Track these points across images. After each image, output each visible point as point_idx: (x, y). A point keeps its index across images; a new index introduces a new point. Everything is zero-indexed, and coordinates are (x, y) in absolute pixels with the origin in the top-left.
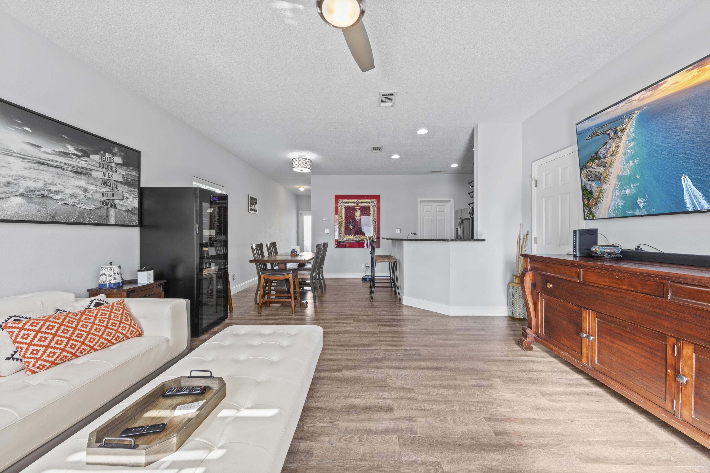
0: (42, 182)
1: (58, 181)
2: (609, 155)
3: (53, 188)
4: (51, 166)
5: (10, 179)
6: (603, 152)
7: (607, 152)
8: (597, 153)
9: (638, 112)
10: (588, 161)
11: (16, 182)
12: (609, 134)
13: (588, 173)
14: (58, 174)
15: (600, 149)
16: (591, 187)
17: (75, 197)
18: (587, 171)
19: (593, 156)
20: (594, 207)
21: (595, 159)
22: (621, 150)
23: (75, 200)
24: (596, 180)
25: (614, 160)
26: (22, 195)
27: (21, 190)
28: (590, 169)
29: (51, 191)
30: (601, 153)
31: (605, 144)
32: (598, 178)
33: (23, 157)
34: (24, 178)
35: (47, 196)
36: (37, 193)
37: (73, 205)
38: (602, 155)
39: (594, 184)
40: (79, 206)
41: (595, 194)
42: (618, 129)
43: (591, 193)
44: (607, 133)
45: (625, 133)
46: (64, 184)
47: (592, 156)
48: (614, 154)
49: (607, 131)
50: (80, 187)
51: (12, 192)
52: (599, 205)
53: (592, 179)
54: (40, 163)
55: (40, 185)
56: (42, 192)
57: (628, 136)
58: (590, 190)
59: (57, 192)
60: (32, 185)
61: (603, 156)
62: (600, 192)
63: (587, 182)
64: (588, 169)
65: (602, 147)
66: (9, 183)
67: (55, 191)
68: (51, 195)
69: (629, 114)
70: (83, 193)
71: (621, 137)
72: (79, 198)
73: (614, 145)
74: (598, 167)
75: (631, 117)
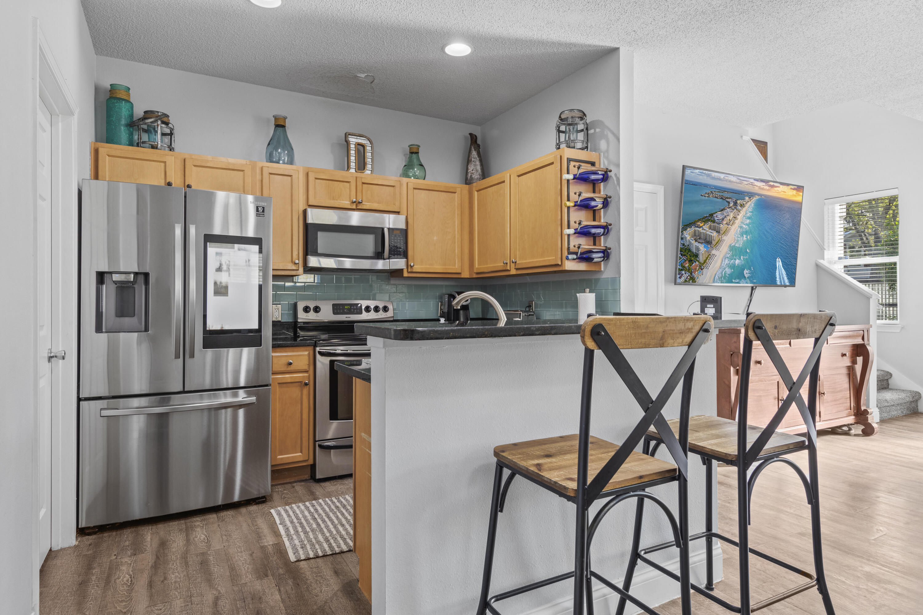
2: (725, 222)
6: (719, 217)
7: (724, 219)
8: (711, 215)
9: (757, 198)
10: (699, 220)
12: (729, 203)
13: (697, 232)
15: (716, 212)
16: (698, 249)
18: (695, 231)
19: (707, 217)
20: (697, 272)
21: (709, 220)
22: (737, 222)
24: (705, 243)
25: (730, 229)
28: (700, 229)
30: (716, 217)
31: (722, 210)
32: (708, 242)
38: (717, 220)
39: (702, 248)
41: (701, 258)
42: (738, 202)
43: (697, 256)
44: (727, 200)
45: (744, 209)
47: (705, 216)
48: (731, 223)
49: (727, 198)
52: (705, 270)
53: (700, 241)
57: (746, 213)
58: (696, 253)
61: (719, 221)
62: (708, 257)
63: (693, 242)
64: (697, 229)
65: (719, 211)
69: (751, 195)
71: (740, 211)
73: (732, 215)
74: (710, 231)
75: (751, 198)
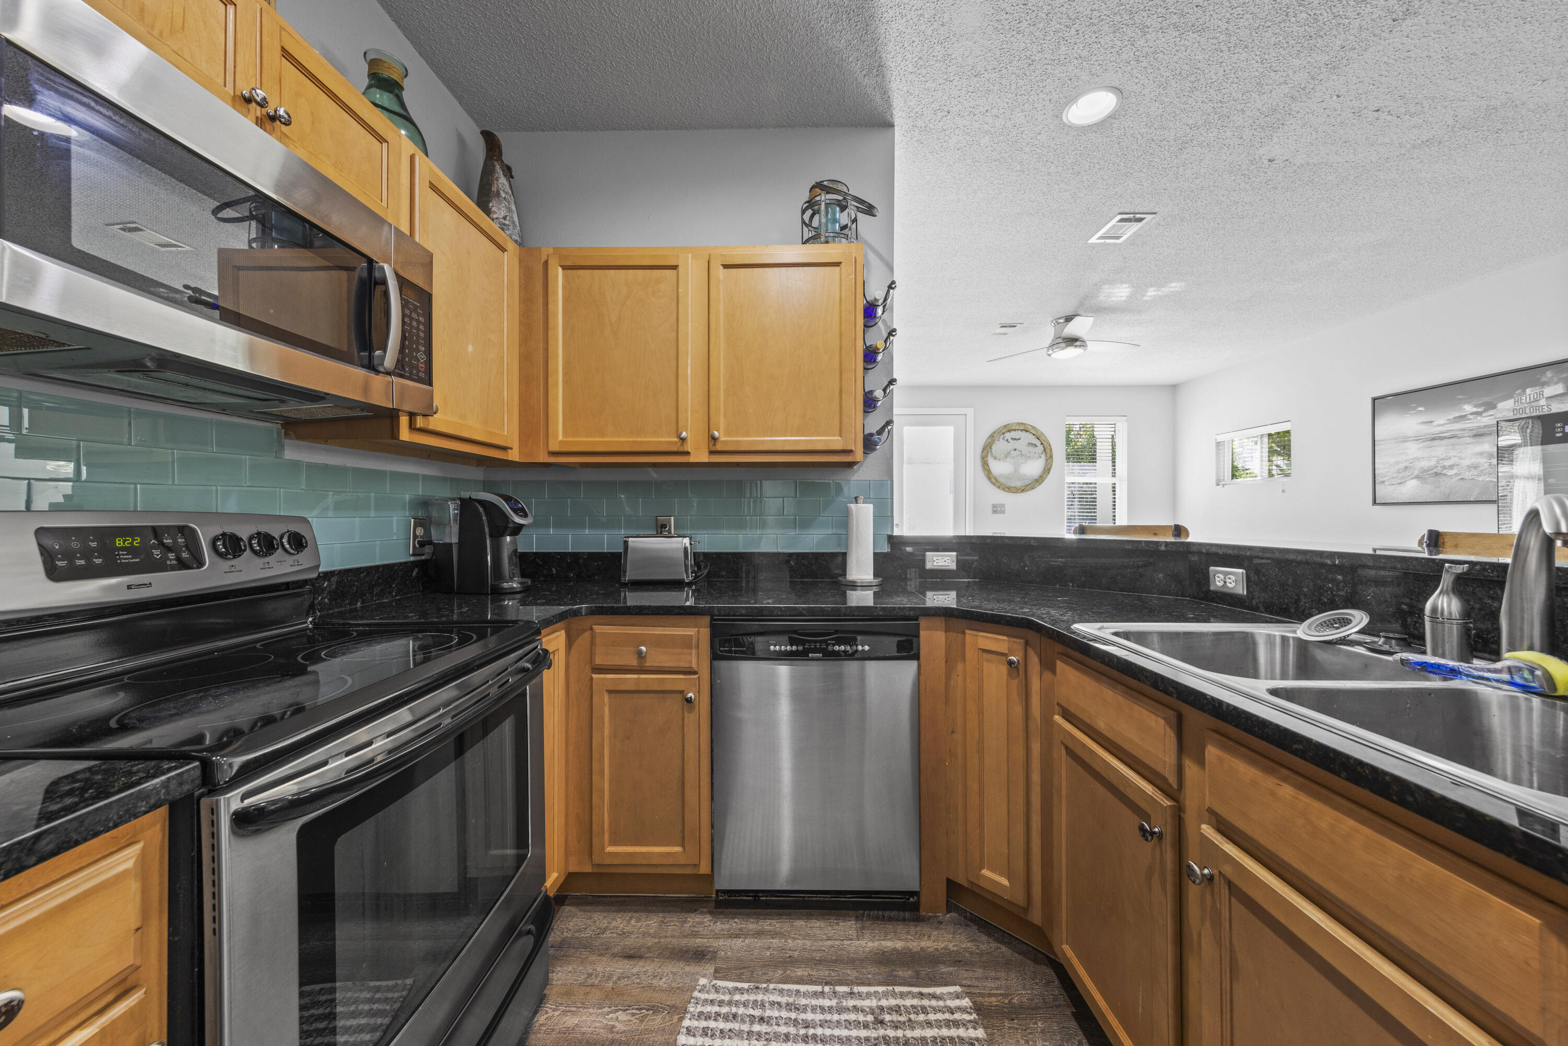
0: (1435, 459)
1: (1453, 453)
3: (1447, 463)
4: (1445, 438)
5: (1407, 464)
11: (1412, 465)
14: (1453, 445)
17: (1475, 468)
23: (1475, 472)
26: (1417, 477)
27: (1416, 472)
29: (1444, 467)
33: (1417, 439)
34: (1418, 459)
35: (1441, 474)
36: (1430, 472)
37: (1472, 479)
40: (1480, 479)
46: (1460, 455)
50: (1481, 454)
51: (1409, 476)
54: (1433, 439)
55: (1433, 463)
56: (1436, 470)
59: (1451, 467)
60: (1425, 464)
66: (1406, 468)
67: (1450, 466)
68: (1445, 471)
70: (1486, 460)
72: (1481, 468)
